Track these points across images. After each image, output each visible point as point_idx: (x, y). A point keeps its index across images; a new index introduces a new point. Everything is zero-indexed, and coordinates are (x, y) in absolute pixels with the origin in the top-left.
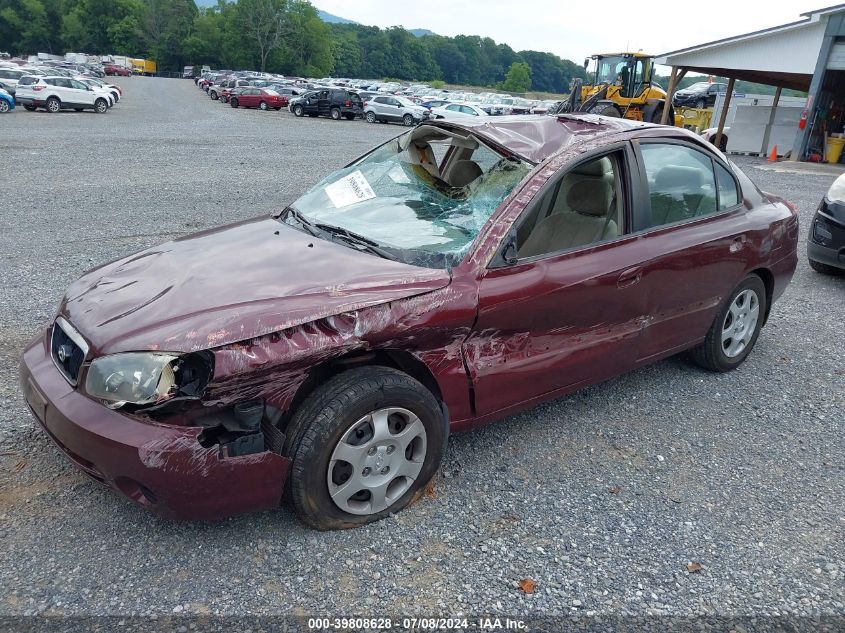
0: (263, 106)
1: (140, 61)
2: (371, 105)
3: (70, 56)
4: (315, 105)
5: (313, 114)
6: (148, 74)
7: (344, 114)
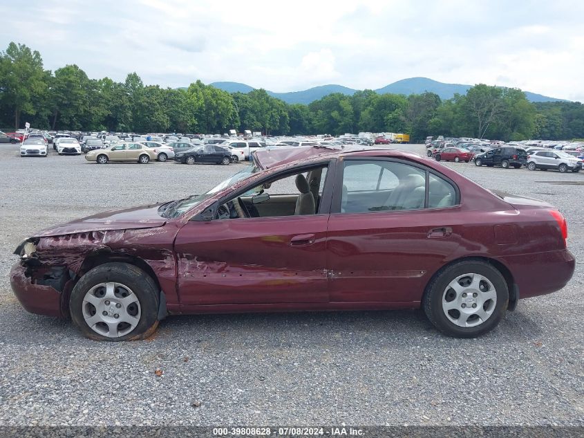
0: (457, 159)
1: (401, 135)
2: (533, 158)
3: (362, 135)
4: (490, 158)
5: (490, 165)
6: (404, 143)
7: (512, 164)
